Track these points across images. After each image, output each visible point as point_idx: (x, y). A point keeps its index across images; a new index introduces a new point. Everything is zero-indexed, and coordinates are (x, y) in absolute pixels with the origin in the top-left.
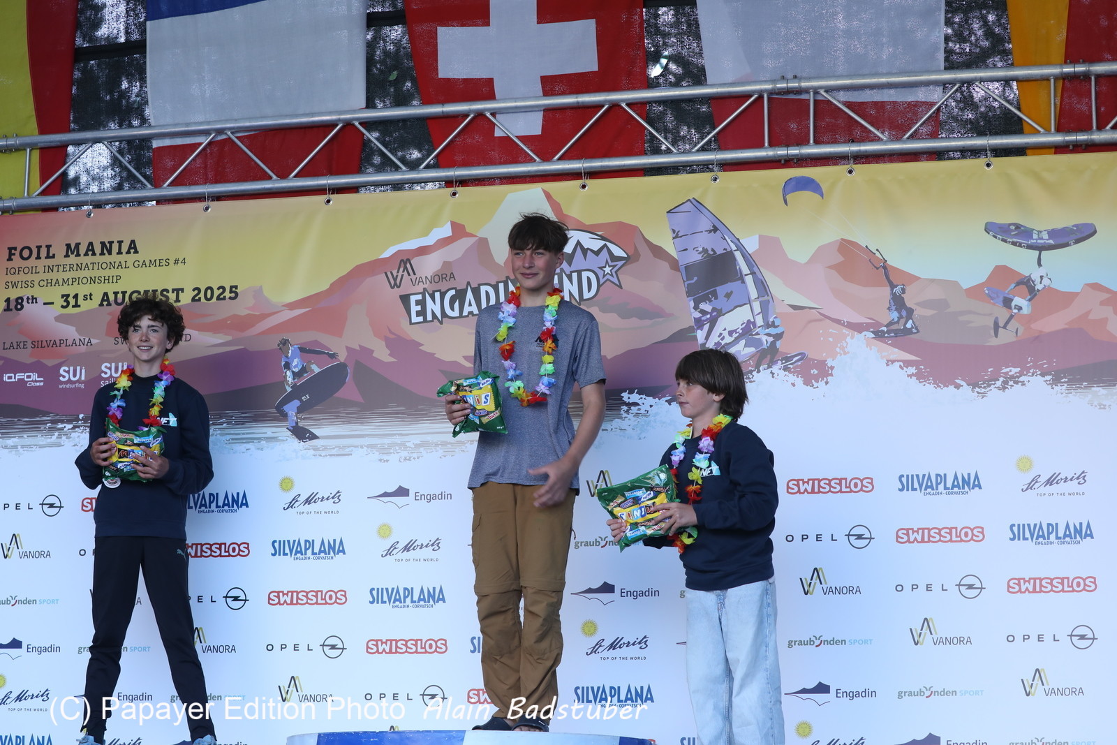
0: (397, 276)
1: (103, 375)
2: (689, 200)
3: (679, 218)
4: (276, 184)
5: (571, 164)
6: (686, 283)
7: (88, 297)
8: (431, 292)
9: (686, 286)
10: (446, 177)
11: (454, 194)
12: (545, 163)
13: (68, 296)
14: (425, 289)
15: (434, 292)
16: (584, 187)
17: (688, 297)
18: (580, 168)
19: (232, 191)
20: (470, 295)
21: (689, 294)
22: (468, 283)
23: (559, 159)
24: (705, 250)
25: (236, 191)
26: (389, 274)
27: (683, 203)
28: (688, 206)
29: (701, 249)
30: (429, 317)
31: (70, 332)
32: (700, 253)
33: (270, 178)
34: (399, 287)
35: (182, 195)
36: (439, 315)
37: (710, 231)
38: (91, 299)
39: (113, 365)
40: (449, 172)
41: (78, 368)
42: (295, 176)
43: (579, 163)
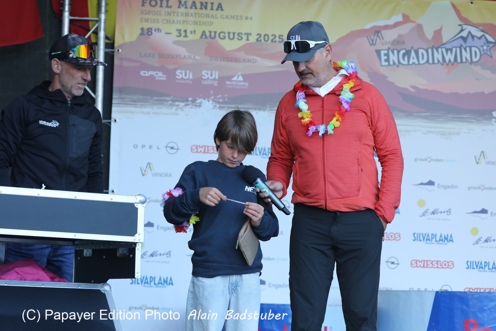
0: (374, 39)
1: (203, 77)
7: (193, 32)
8: (392, 49)
13: (180, 30)
14: (389, 48)
15: (394, 50)
16: (472, 3)
20: (413, 54)
22: (412, 47)
26: (369, 38)
30: (391, 63)
31: (182, 51)
34: (374, 45)
36: (396, 62)
38: (195, 33)
39: (209, 72)
41: (188, 72)
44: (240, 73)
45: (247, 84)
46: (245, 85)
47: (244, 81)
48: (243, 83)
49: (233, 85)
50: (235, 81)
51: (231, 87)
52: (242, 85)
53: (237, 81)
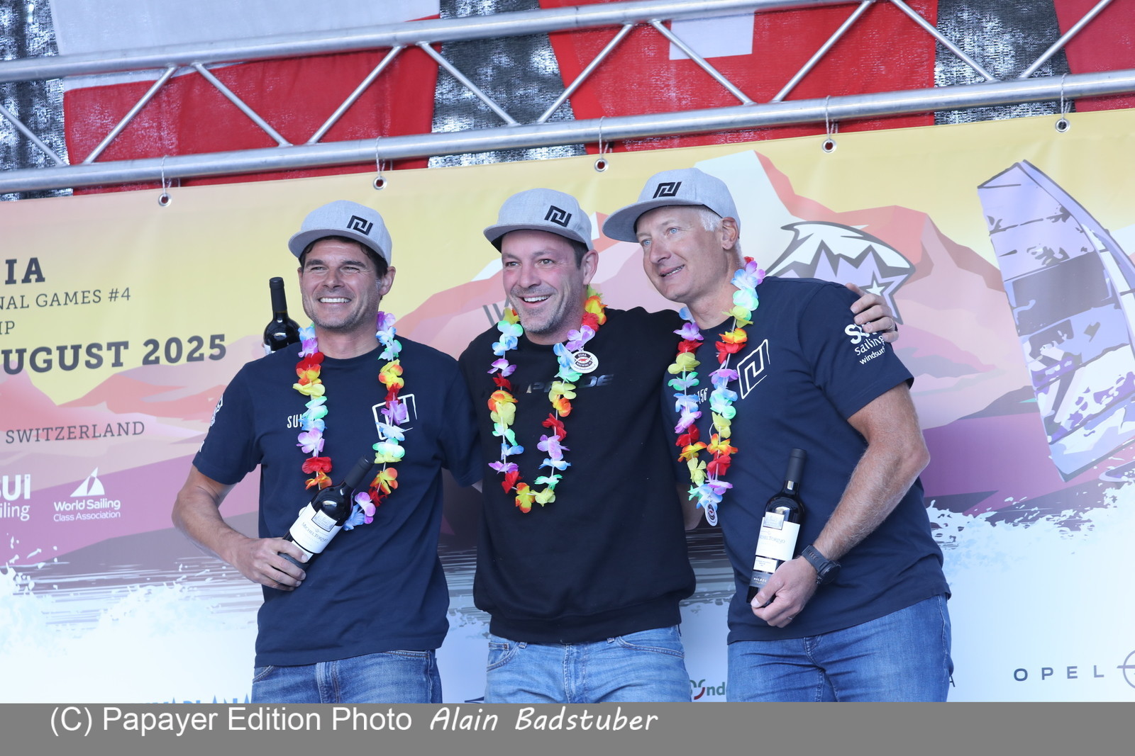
2: (1017, 165)
3: (1000, 196)
4: (285, 154)
5: (806, 107)
6: (1016, 311)
9: (1016, 316)
10: (587, 135)
11: (601, 165)
12: (761, 107)
16: (829, 146)
17: (1020, 335)
18: (822, 115)
19: (209, 169)
21: (1022, 329)
23: (785, 99)
24: (1048, 253)
25: (216, 168)
27: (1007, 170)
28: (1016, 176)
29: (1040, 251)
32: (1036, 258)
33: (275, 144)
35: (120, 176)
37: (1056, 218)
40: (590, 126)
42: (320, 141)
43: (821, 105)
44: (94, 474)
45: (117, 504)
46: (111, 509)
47: (109, 495)
48: (104, 504)
49: (74, 512)
50: (80, 499)
51: (71, 518)
52: (104, 510)
53: (87, 498)
